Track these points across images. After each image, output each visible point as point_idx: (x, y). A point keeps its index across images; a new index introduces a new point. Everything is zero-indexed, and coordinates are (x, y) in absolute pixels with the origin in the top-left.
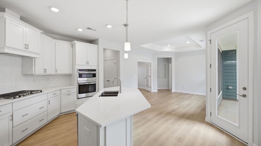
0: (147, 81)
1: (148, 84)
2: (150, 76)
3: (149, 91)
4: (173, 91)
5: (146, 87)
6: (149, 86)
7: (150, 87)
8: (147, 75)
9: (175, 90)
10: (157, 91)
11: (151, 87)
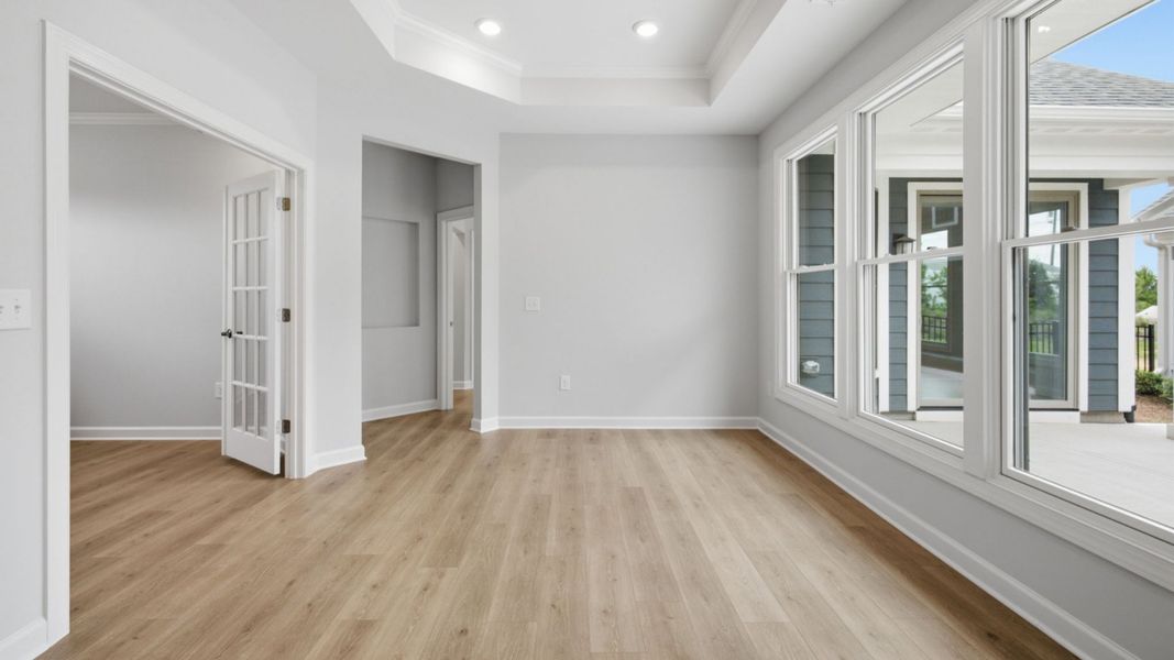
0: (252, 363)
1: (262, 396)
2: (287, 315)
3: (277, 471)
4: (489, 423)
5: (236, 423)
6: (276, 419)
7: (286, 426)
8: (251, 306)
9: (497, 418)
10: (357, 453)
11: (294, 427)
